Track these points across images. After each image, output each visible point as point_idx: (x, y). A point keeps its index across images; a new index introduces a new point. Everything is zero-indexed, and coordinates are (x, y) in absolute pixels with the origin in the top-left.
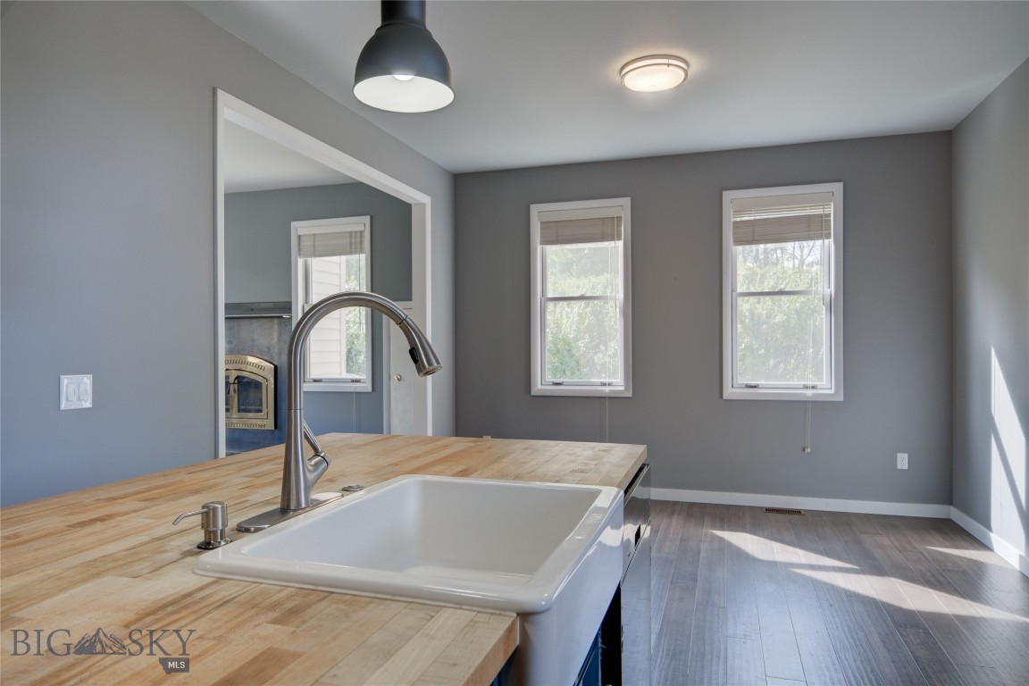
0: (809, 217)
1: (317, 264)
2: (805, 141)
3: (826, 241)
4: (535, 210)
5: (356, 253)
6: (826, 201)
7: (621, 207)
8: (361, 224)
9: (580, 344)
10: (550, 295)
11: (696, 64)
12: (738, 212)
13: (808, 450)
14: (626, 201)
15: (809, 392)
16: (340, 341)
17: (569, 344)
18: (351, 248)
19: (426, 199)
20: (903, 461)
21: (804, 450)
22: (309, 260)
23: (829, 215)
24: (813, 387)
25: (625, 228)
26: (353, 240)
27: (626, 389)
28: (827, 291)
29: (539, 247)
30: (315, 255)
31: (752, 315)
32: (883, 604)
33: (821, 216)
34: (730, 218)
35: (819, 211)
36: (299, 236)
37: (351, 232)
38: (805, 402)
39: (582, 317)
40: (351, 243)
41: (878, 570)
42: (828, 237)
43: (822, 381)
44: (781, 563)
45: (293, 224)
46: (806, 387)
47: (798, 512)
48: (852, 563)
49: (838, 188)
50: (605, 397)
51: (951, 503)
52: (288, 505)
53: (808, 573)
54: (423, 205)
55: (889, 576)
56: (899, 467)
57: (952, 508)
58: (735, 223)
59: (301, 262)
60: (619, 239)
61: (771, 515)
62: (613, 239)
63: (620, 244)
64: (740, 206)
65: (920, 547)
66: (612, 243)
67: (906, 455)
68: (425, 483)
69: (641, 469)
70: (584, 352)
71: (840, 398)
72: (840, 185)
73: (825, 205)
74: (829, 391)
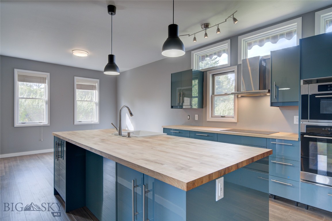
4: (16, 70)
6: (96, 83)
7: (47, 75)
10: (20, 97)
15: (93, 122)
23: (96, 86)
27: (48, 124)
29: (17, 82)
35: (94, 85)
43: (95, 120)
50: (41, 126)
58: (77, 84)
64: (78, 80)
66: (43, 84)
71: (99, 123)
72: (99, 80)
73: (96, 84)
74: (96, 122)
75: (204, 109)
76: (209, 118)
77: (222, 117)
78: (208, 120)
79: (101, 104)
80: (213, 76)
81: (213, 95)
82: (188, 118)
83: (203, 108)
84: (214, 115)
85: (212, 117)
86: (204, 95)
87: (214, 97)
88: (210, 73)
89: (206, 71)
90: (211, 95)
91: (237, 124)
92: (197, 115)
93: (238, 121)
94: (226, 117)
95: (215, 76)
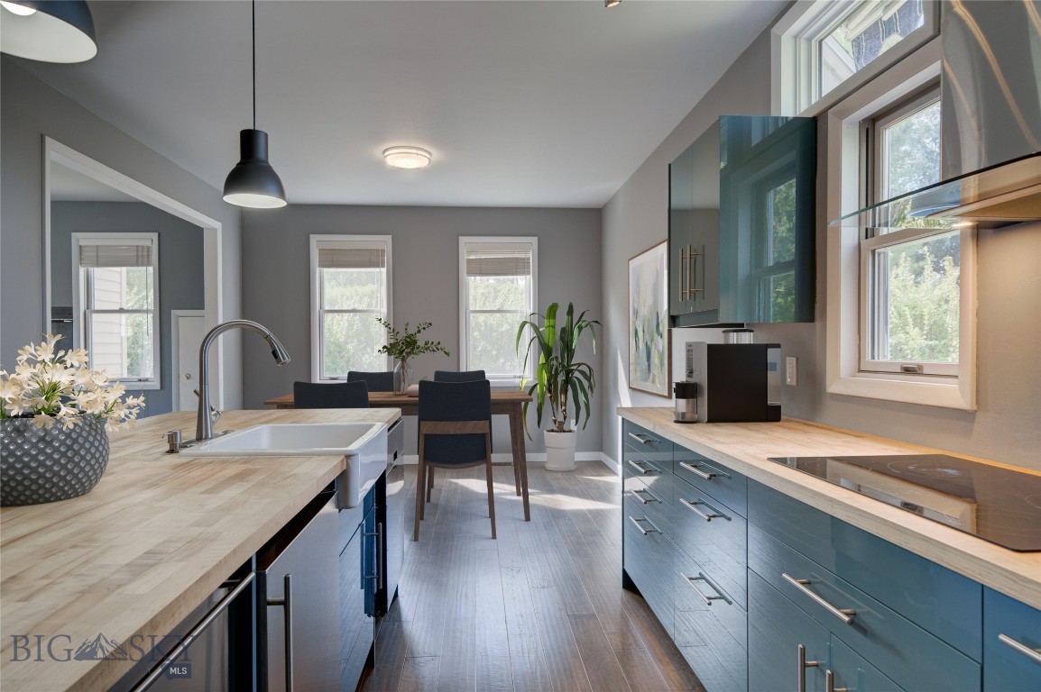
0: (517, 259)
1: (99, 273)
3: (528, 277)
4: (314, 239)
5: (143, 265)
6: (526, 248)
7: (384, 242)
8: (149, 240)
9: (350, 346)
10: (327, 308)
11: (437, 155)
12: (470, 252)
14: (389, 238)
15: (517, 380)
16: (121, 344)
17: (340, 346)
18: (137, 261)
19: (218, 225)
20: (573, 424)
22: (91, 269)
23: (529, 259)
24: (520, 377)
25: (388, 257)
26: (140, 253)
28: (528, 311)
29: (318, 269)
30: (98, 265)
31: (486, 324)
32: (549, 508)
33: (524, 259)
34: (465, 256)
35: (523, 256)
36: (80, 246)
37: (137, 246)
38: (515, 387)
39: (351, 325)
40: (137, 256)
41: (552, 491)
42: (529, 274)
43: (526, 372)
45: (74, 234)
46: (515, 377)
47: (510, 464)
48: (537, 489)
49: (534, 240)
51: (602, 451)
52: (201, 436)
53: (503, 497)
54: (215, 230)
55: (556, 494)
57: (602, 454)
58: (468, 260)
59: (82, 271)
60: (383, 266)
62: (378, 266)
63: (384, 270)
64: (471, 248)
65: (580, 477)
66: (378, 269)
68: (273, 427)
69: (396, 422)
70: (353, 353)
72: (536, 238)
73: (527, 251)
75: (818, 323)
76: (841, 380)
77: (908, 370)
78: (832, 388)
80: (871, 129)
81: (864, 241)
83: (811, 319)
84: (873, 357)
85: (860, 371)
86: (817, 248)
87: (873, 252)
88: (843, 114)
89: (825, 112)
90: (857, 242)
91: (973, 421)
92: (794, 359)
93: (977, 403)
94: (925, 372)
95: (878, 124)
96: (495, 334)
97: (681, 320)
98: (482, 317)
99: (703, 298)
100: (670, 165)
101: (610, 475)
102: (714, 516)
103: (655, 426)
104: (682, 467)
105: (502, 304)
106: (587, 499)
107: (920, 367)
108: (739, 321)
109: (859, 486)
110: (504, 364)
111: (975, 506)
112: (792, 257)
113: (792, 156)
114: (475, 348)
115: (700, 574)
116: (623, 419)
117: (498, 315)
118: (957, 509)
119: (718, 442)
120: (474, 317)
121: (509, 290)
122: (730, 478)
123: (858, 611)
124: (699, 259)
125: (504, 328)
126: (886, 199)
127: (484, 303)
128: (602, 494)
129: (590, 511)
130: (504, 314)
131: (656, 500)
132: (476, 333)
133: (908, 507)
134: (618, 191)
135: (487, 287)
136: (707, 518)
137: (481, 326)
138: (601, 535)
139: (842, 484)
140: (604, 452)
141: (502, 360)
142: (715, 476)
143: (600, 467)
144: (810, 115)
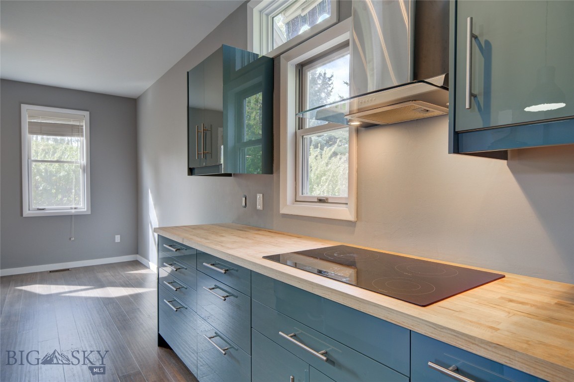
0: (72, 126)
2: (69, 88)
3: (82, 138)
6: (82, 119)
12: (31, 117)
13: (73, 239)
15: (73, 211)
20: (118, 239)
21: (70, 239)
23: (83, 126)
24: (75, 208)
28: (82, 162)
31: (46, 171)
32: (101, 298)
33: (79, 126)
34: (27, 120)
35: (78, 124)
38: (72, 215)
41: (102, 285)
42: (82, 136)
43: (80, 205)
44: (54, 294)
46: (72, 208)
47: (68, 270)
48: (91, 286)
49: (87, 114)
51: (137, 253)
53: (67, 295)
55: (106, 287)
56: (116, 241)
57: (138, 256)
58: (30, 123)
61: (52, 274)
64: (31, 113)
65: (122, 273)
67: (119, 236)
71: (89, 213)
72: (88, 112)
73: (80, 121)
74: (84, 210)
75: (275, 175)
76: (287, 206)
77: (321, 201)
78: (283, 211)
79: (94, 169)
80: (301, 68)
81: (298, 131)
82: (244, 204)
83: (271, 172)
84: (302, 194)
85: (296, 201)
86: (274, 133)
87: (303, 137)
88: (289, 59)
89: (279, 56)
90: (294, 131)
91: (355, 226)
92: (261, 195)
93: (357, 217)
94: (329, 201)
95: (304, 68)
96: (54, 178)
97: (196, 171)
98: (42, 166)
99: (211, 158)
100: (188, 73)
101: (144, 269)
102: (227, 296)
103: (183, 239)
104: (205, 266)
105: (60, 157)
106: (129, 287)
107: (327, 199)
108: (229, 172)
109: (296, 263)
110: (61, 199)
111: (356, 270)
112: (260, 137)
113: (260, 79)
114: (37, 187)
115: (216, 333)
116: (158, 235)
117: (57, 165)
118: (348, 272)
119: (229, 248)
120: (35, 165)
121: (66, 148)
122: (237, 271)
123: (297, 333)
124: (208, 133)
125: (62, 174)
126: (308, 109)
127: (45, 156)
128: (139, 282)
129: (132, 296)
130: (62, 164)
131: (183, 287)
132: (38, 177)
133: (320, 273)
134: (147, 90)
135: (47, 145)
136: (223, 299)
137: (42, 172)
138: (141, 312)
139: (288, 264)
140: (139, 255)
141: (60, 197)
142: (227, 270)
143: (137, 264)
144: (271, 56)
